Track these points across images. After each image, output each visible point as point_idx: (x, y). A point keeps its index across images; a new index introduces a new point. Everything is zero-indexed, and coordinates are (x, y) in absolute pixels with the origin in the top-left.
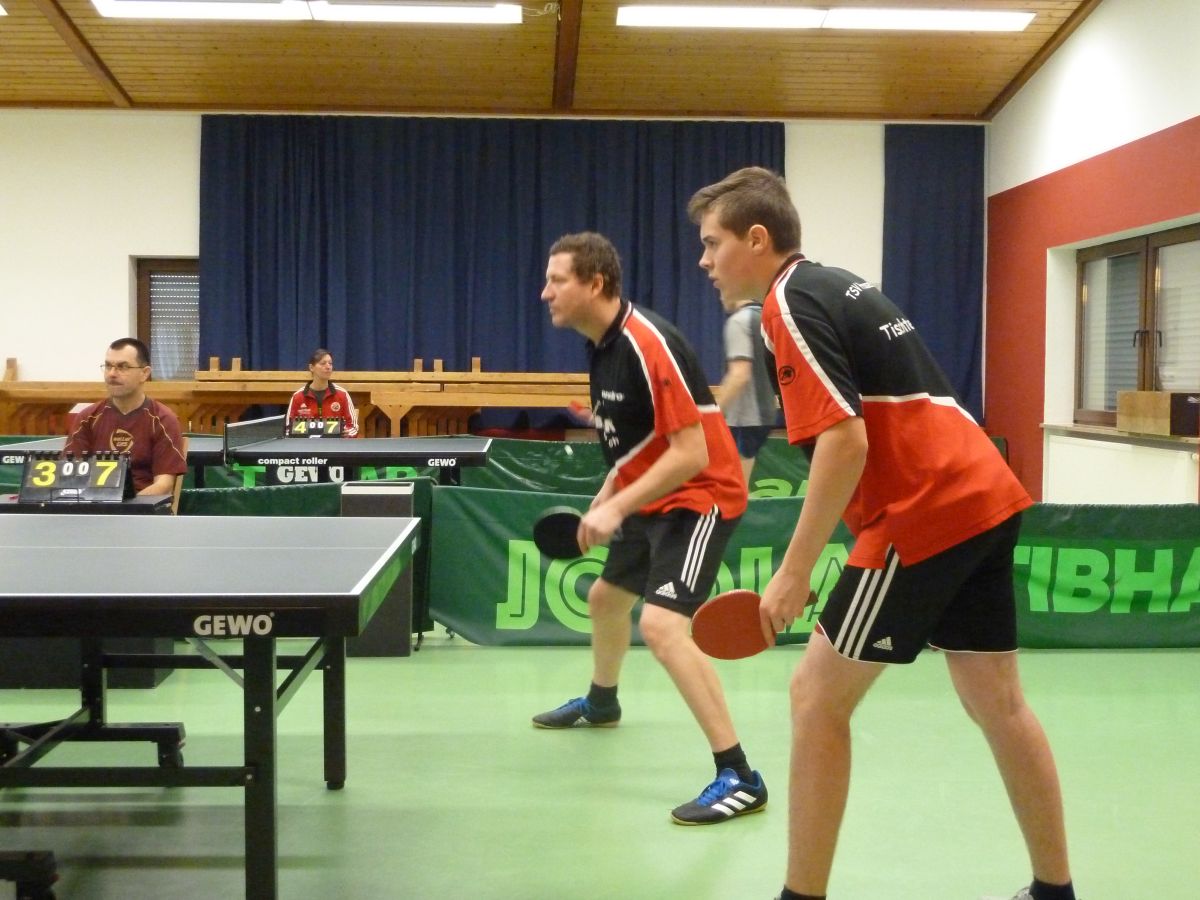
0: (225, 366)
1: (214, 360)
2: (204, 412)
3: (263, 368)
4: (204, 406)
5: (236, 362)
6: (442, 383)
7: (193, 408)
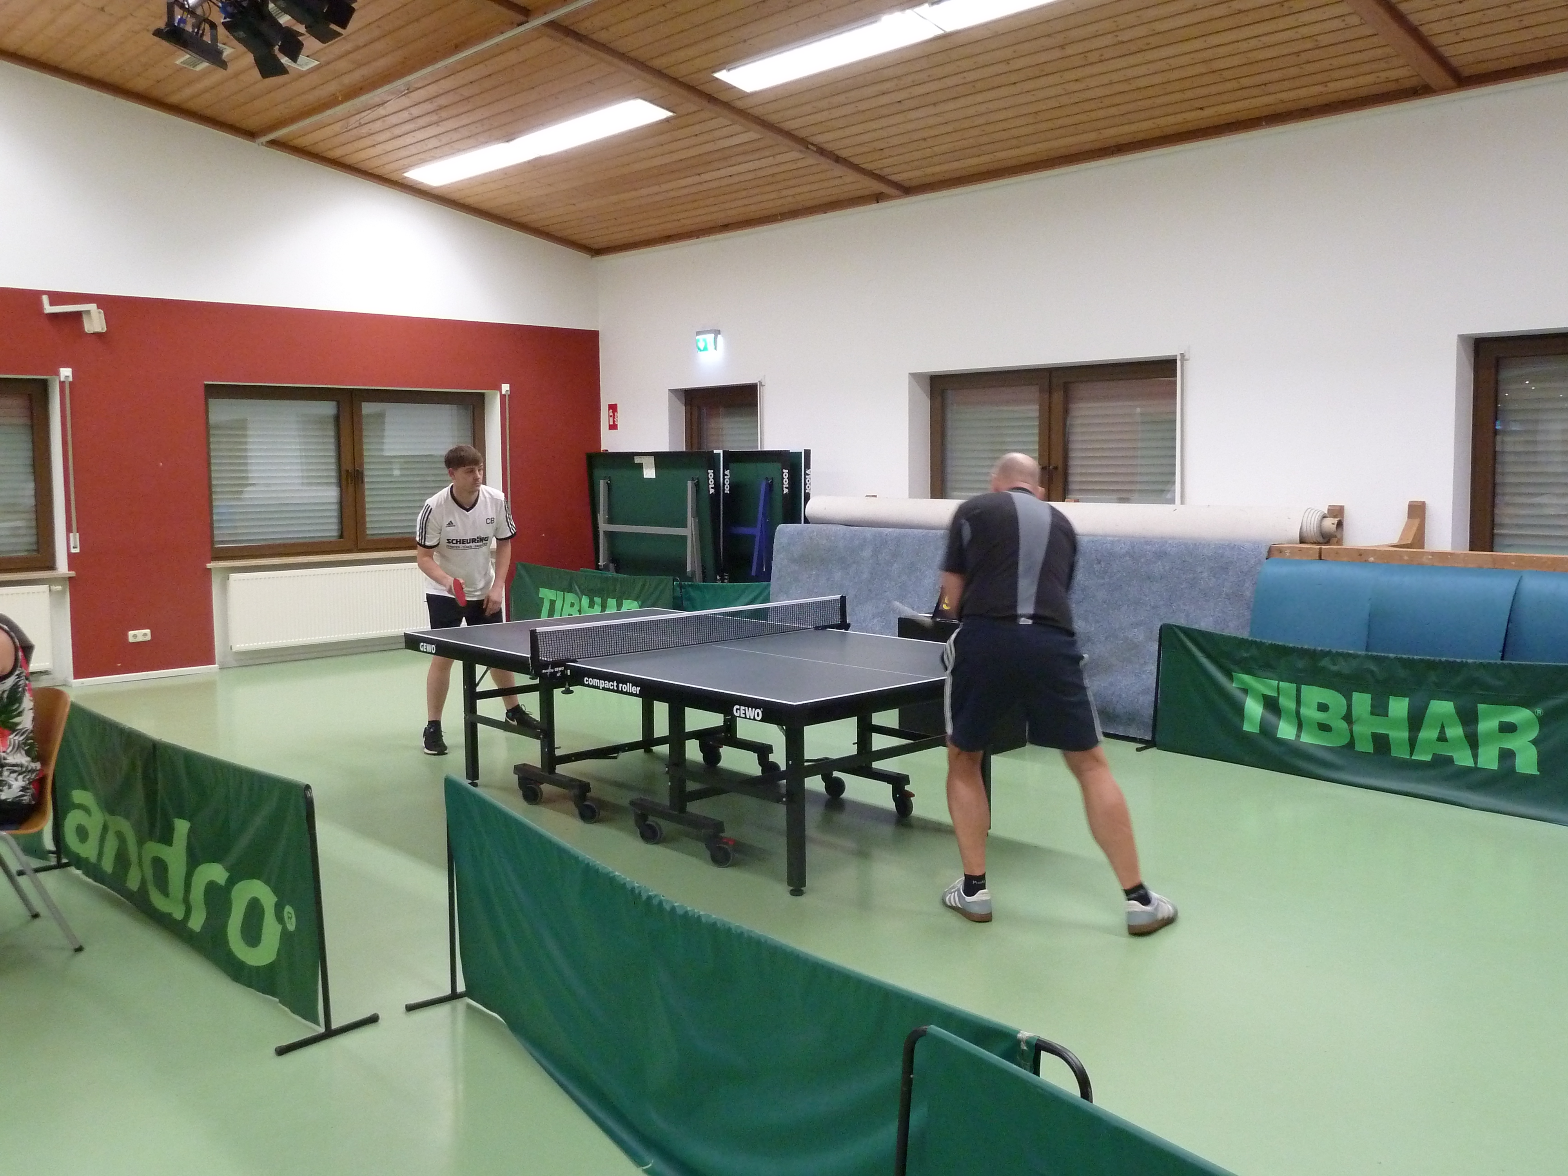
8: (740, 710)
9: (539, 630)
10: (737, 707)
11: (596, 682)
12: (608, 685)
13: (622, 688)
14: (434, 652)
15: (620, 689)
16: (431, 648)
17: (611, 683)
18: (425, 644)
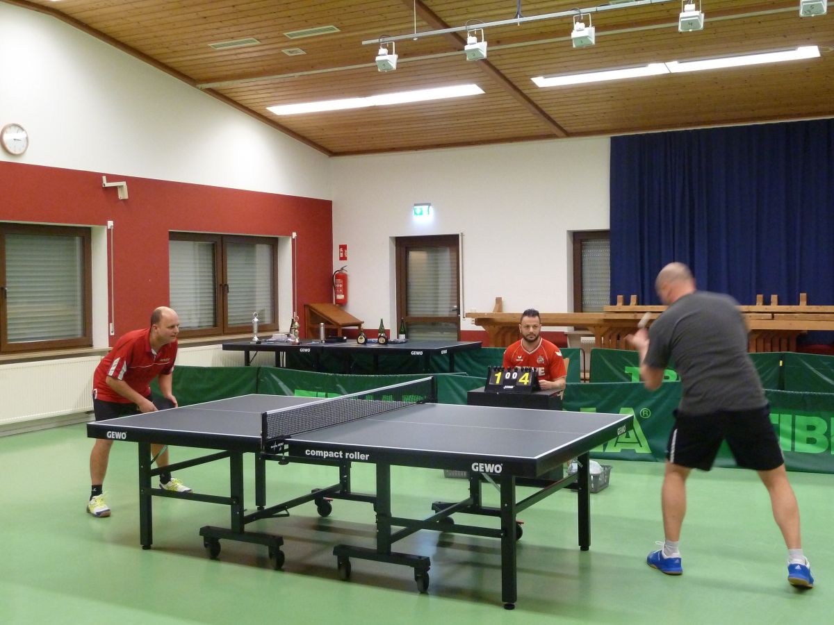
0: (627, 302)
1: (620, 297)
2: (611, 332)
3: (651, 304)
4: (611, 328)
5: (634, 298)
6: (773, 313)
7: (604, 330)
8: (478, 466)
9: (269, 412)
10: (477, 464)
11: (319, 453)
12: (332, 454)
13: (348, 456)
14: (124, 438)
15: (347, 457)
16: (123, 435)
17: (336, 453)
18: (113, 432)
